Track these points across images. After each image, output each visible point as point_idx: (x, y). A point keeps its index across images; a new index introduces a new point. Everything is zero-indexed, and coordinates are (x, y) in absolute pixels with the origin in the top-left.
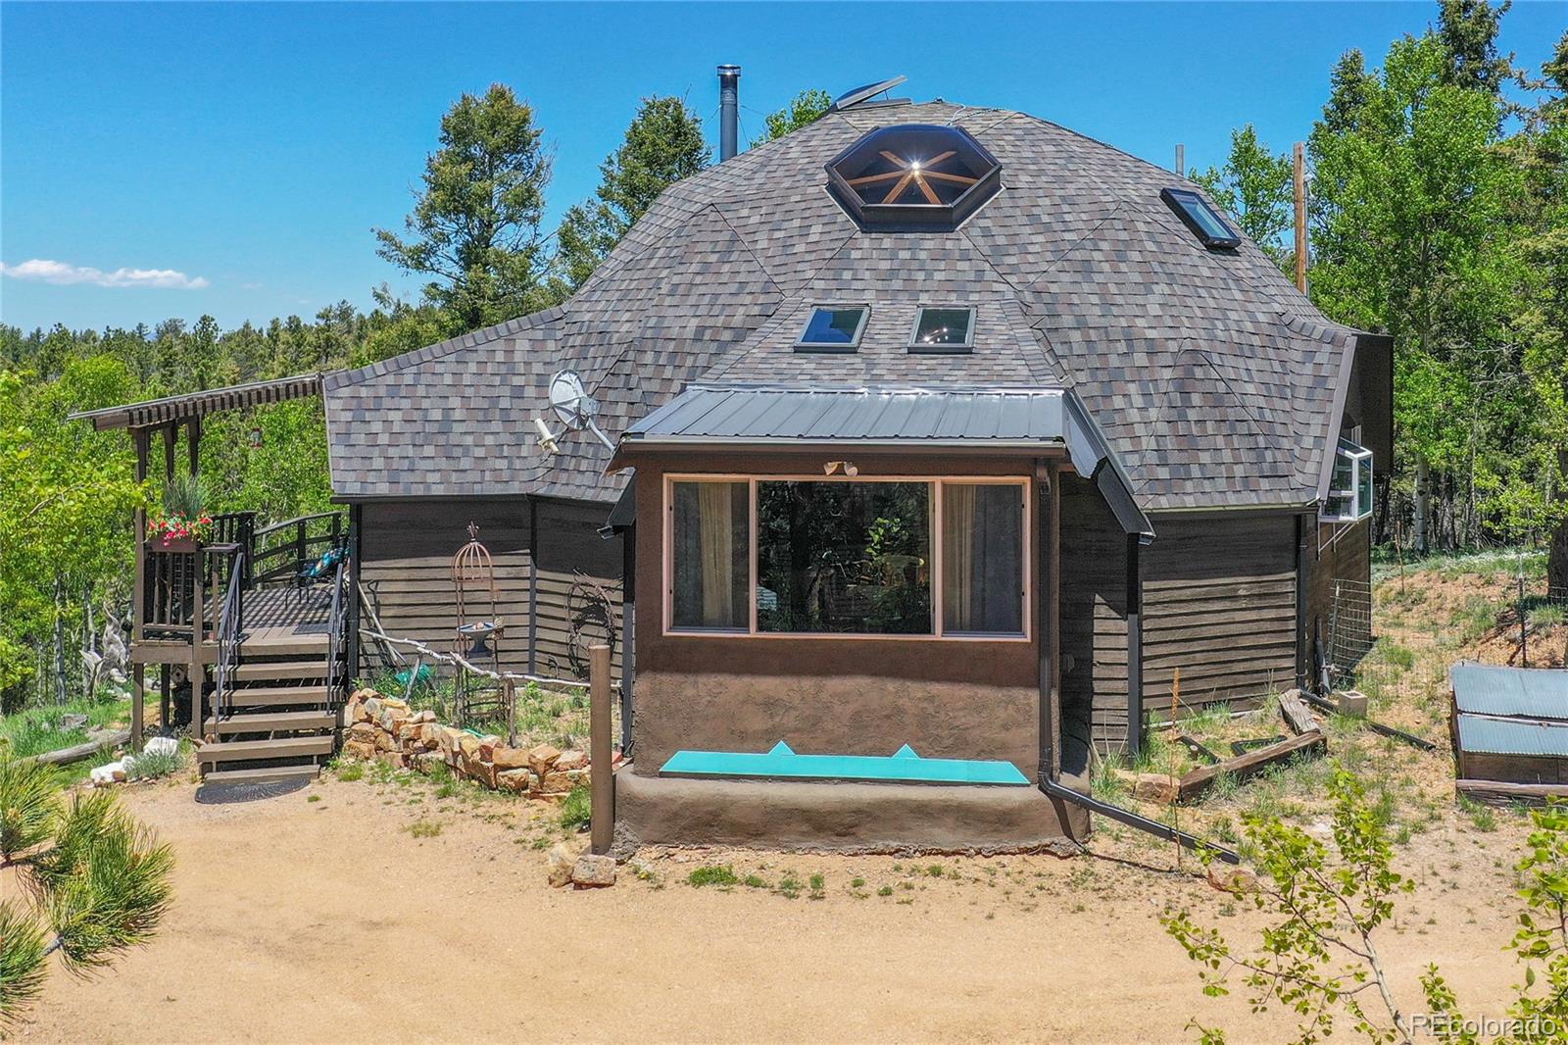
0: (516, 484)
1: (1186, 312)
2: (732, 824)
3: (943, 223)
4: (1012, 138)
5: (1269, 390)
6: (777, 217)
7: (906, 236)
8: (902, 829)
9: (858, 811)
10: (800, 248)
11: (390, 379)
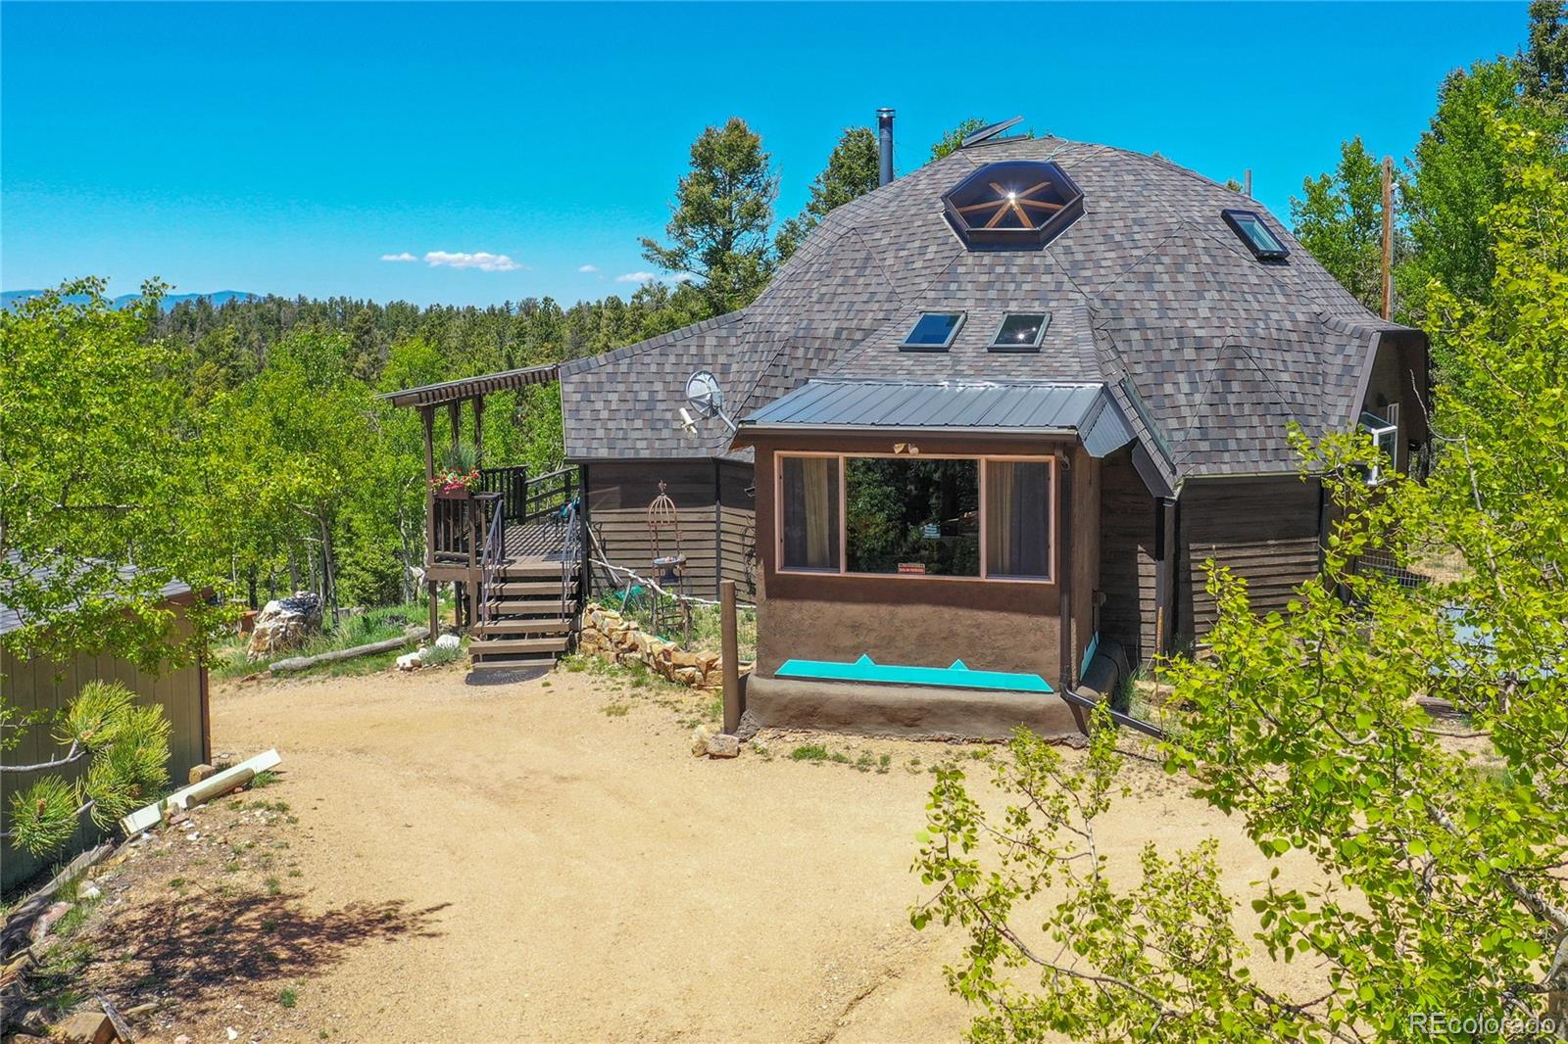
0: (704, 450)
1: (1232, 314)
2: (827, 716)
3: (1033, 243)
4: (1099, 169)
5: (1302, 377)
6: (902, 239)
7: (1003, 254)
8: (955, 723)
9: (920, 709)
10: (919, 264)
11: (610, 368)
